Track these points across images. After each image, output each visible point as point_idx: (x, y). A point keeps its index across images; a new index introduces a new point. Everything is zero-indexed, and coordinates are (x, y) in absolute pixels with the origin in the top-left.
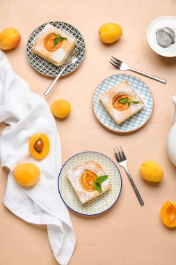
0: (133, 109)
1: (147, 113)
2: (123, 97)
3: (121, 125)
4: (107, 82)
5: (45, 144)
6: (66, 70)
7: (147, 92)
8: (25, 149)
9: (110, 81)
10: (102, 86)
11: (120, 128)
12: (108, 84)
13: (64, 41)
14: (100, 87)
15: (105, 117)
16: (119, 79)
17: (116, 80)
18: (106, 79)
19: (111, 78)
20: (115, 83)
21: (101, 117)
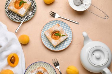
0: (62, 39)
1: (69, 40)
2: (57, 32)
3: (56, 47)
4: (48, 24)
5: (16, 58)
6: (26, 18)
7: (69, 29)
8: (6, 62)
9: (50, 24)
10: (46, 26)
11: (56, 49)
12: (49, 26)
13: (25, 4)
14: (44, 27)
15: (47, 43)
16: (54, 23)
17: (53, 23)
18: (47, 23)
19: (50, 22)
20: (52, 25)
21: (45, 43)
